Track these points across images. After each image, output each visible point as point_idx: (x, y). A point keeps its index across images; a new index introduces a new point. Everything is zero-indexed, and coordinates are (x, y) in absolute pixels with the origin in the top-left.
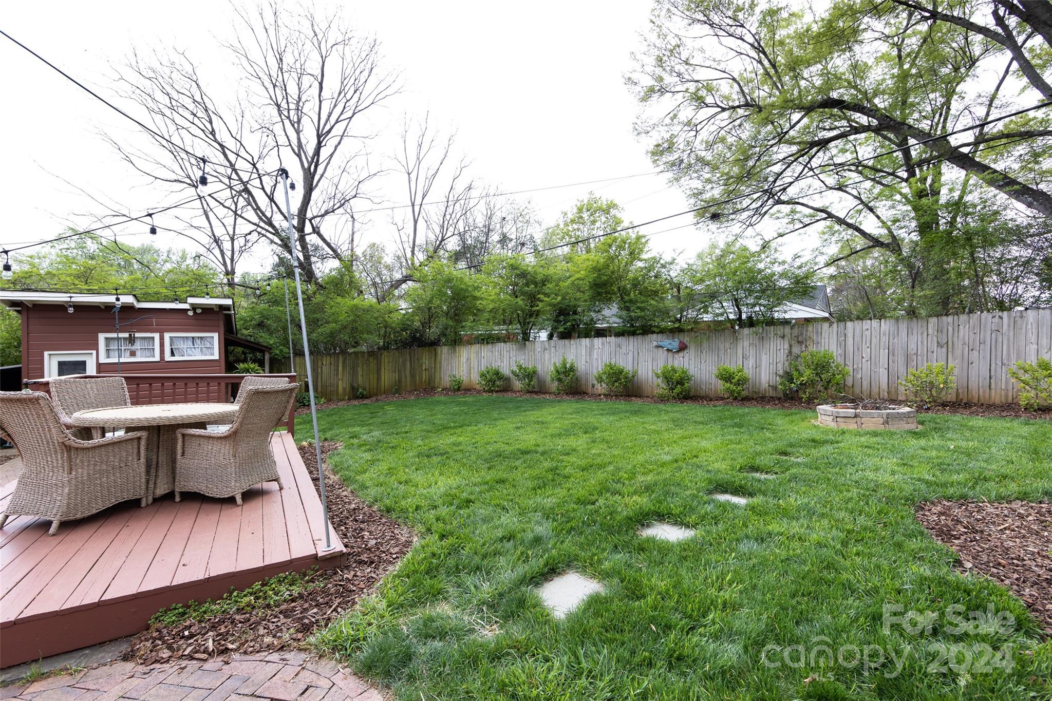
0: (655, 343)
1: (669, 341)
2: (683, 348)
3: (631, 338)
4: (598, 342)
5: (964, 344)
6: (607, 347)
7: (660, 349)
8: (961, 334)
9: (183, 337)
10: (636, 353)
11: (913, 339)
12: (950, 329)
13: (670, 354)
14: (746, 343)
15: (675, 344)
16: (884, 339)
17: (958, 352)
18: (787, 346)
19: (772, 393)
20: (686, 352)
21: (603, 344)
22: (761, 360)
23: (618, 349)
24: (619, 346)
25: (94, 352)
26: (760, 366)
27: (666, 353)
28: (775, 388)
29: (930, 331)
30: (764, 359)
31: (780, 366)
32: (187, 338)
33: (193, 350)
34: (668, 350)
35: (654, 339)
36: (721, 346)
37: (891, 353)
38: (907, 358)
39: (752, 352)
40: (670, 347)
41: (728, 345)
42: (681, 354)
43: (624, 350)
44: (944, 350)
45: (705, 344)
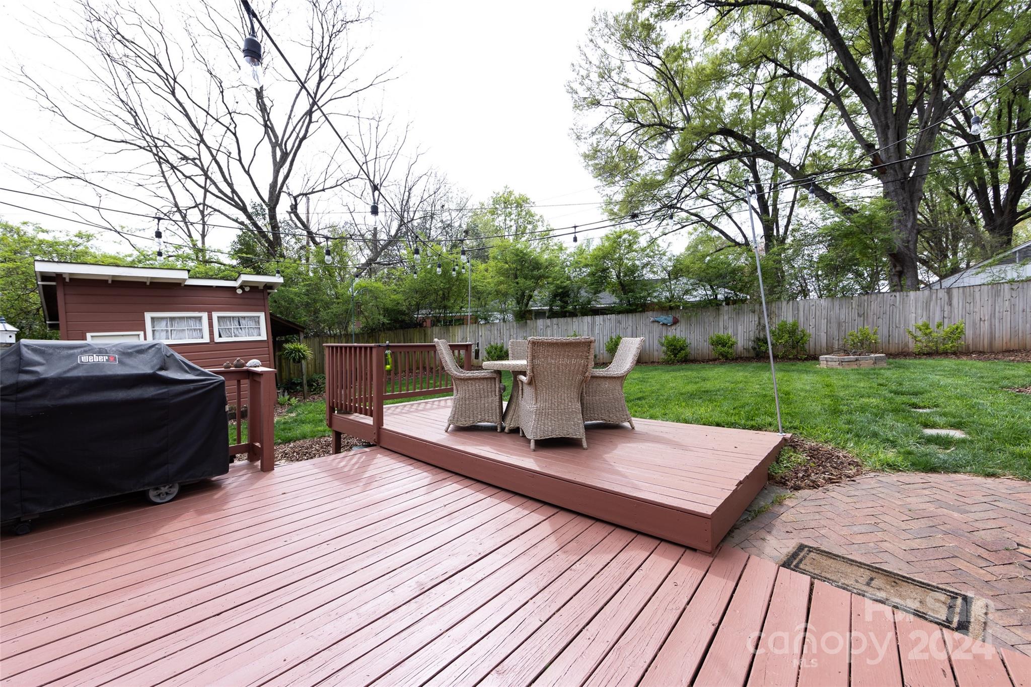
0: (652, 319)
1: (664, 317)
2: (675, 322)
3: (630, 315)
4: (599, 319)
5: (874, 314)
6: (607, 323)
7: (656, 324)
8: (872, 308)
9: (230, 317)
10: (634, 327)
11: (843, 311)
12: (866, 304)
13: (664, 327)
14: (726, 317)
15: (670, 319)
16: (824, 312)
17: (870, 320)
18: (757, 319)
19: (746, 354)
20: (677, 325)
21: (604, 321)
22: (737, 330)
23: (618, 325)
24: (619, 322)
25: (142, 333)
26: (737, 334)
27: (661, 326)
28: (747, 350)
29: (854, 306)
30: (740, 328)
31: (752, 334)
32: (233, 317)
33: (240, 330)
34: (663, 324)
35: (651, 316)
36: (706, 320)
37: (829, 322)
38: (839, 325)
39: (731, 324)
40: (665, 322)
41: (711, 319)
42: (674, 327)
43: (623, 325)
44: (862, 318)
45: (693, 319)
